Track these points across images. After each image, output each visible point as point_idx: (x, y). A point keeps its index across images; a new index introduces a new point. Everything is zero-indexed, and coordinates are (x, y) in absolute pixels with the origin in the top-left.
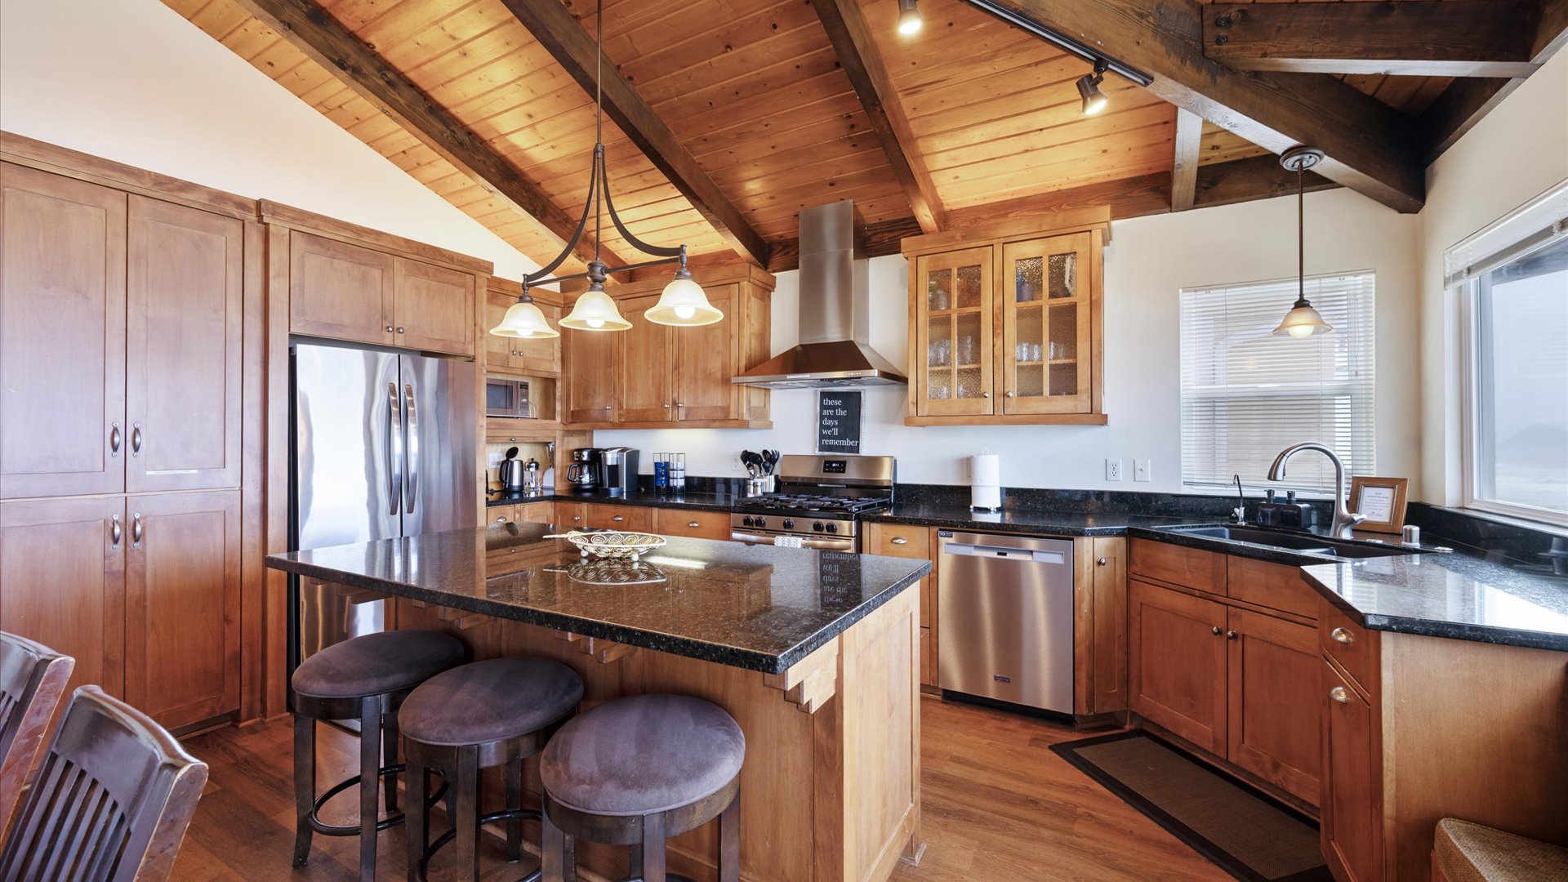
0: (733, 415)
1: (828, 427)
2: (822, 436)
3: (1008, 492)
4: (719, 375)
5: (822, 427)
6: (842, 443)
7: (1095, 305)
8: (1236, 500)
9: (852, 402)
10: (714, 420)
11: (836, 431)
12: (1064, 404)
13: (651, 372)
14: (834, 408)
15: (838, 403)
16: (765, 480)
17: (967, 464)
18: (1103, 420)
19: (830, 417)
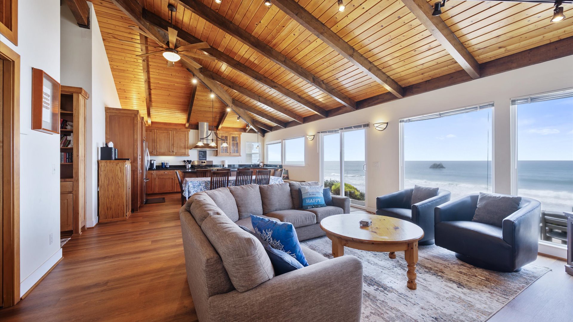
0: (187, 154)
1: (201, 156)
2: (199, 158)
3: (228, 165)
4: (183, 147)
5: (199, 156)
6: (203, 159)
7: (240, 143)
8: (251, 165)
9: (205, 152)
10: (182, 155)
11: (202, 157)
12: (237, 154)
13: (166, 145)
14: (201, 153)
15: (202, 152)
16: (189, 165)
17: (223, 162)
18: (241, 156)
19: (201, 155)
